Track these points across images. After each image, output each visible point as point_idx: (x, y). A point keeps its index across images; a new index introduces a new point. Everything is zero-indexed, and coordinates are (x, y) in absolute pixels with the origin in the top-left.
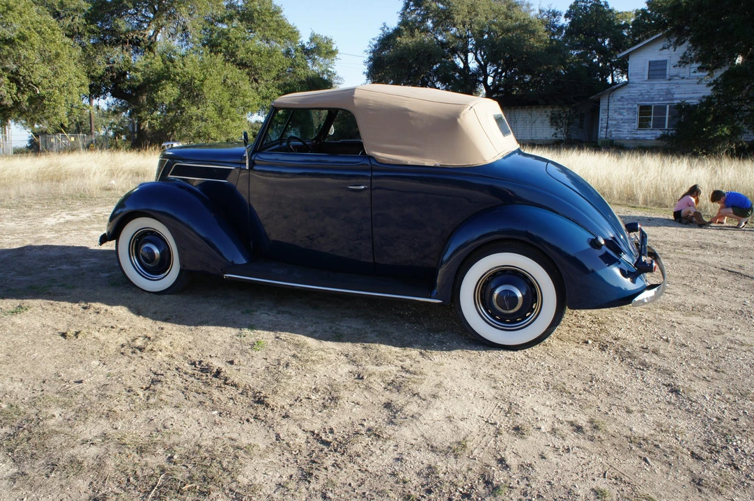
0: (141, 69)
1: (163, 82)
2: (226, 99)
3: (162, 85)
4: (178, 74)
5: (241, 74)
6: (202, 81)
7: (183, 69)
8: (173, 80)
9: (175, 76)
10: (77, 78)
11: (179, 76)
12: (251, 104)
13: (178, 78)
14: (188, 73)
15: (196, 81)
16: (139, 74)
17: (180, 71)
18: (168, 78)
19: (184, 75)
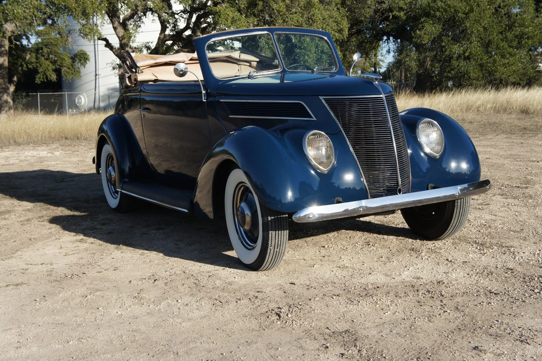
1: (423, 20)
3: (421, 23)
4: (438, 9)
8: (434, 16)
9: (435, 12)
11: (440, 12)
13: (438, 14)
16: (402, 14)
18: (428, 15)
19: (446, 11)
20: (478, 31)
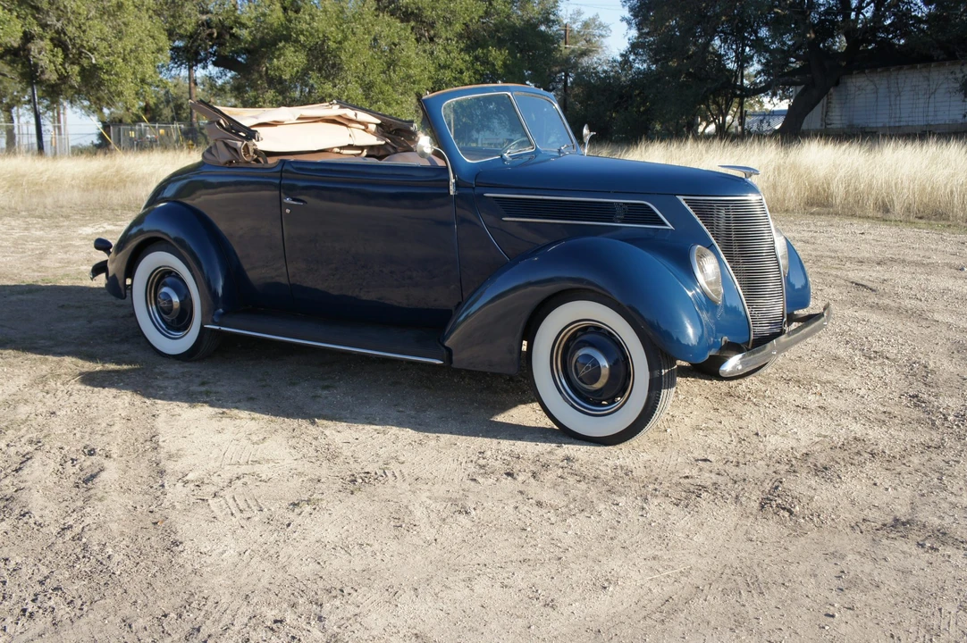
0: (250, 24)
1: (281, 45)
2: (376, 71)
3: (279, 49)
4: (302, 32)
5: (405, 29)
6: (340, 43)
7: (309, 24)
8: (297, 41)
9: (298, 35)
10: (151, 40)
11: (304, 35)
12: (418, 78)
13: (302, 38)
14: (317, 31)
15: (330, 43)
16: (246, 32)
17: (305, 26)
18: (287, 39)
19: (311, 34)
20: (357, 67)
